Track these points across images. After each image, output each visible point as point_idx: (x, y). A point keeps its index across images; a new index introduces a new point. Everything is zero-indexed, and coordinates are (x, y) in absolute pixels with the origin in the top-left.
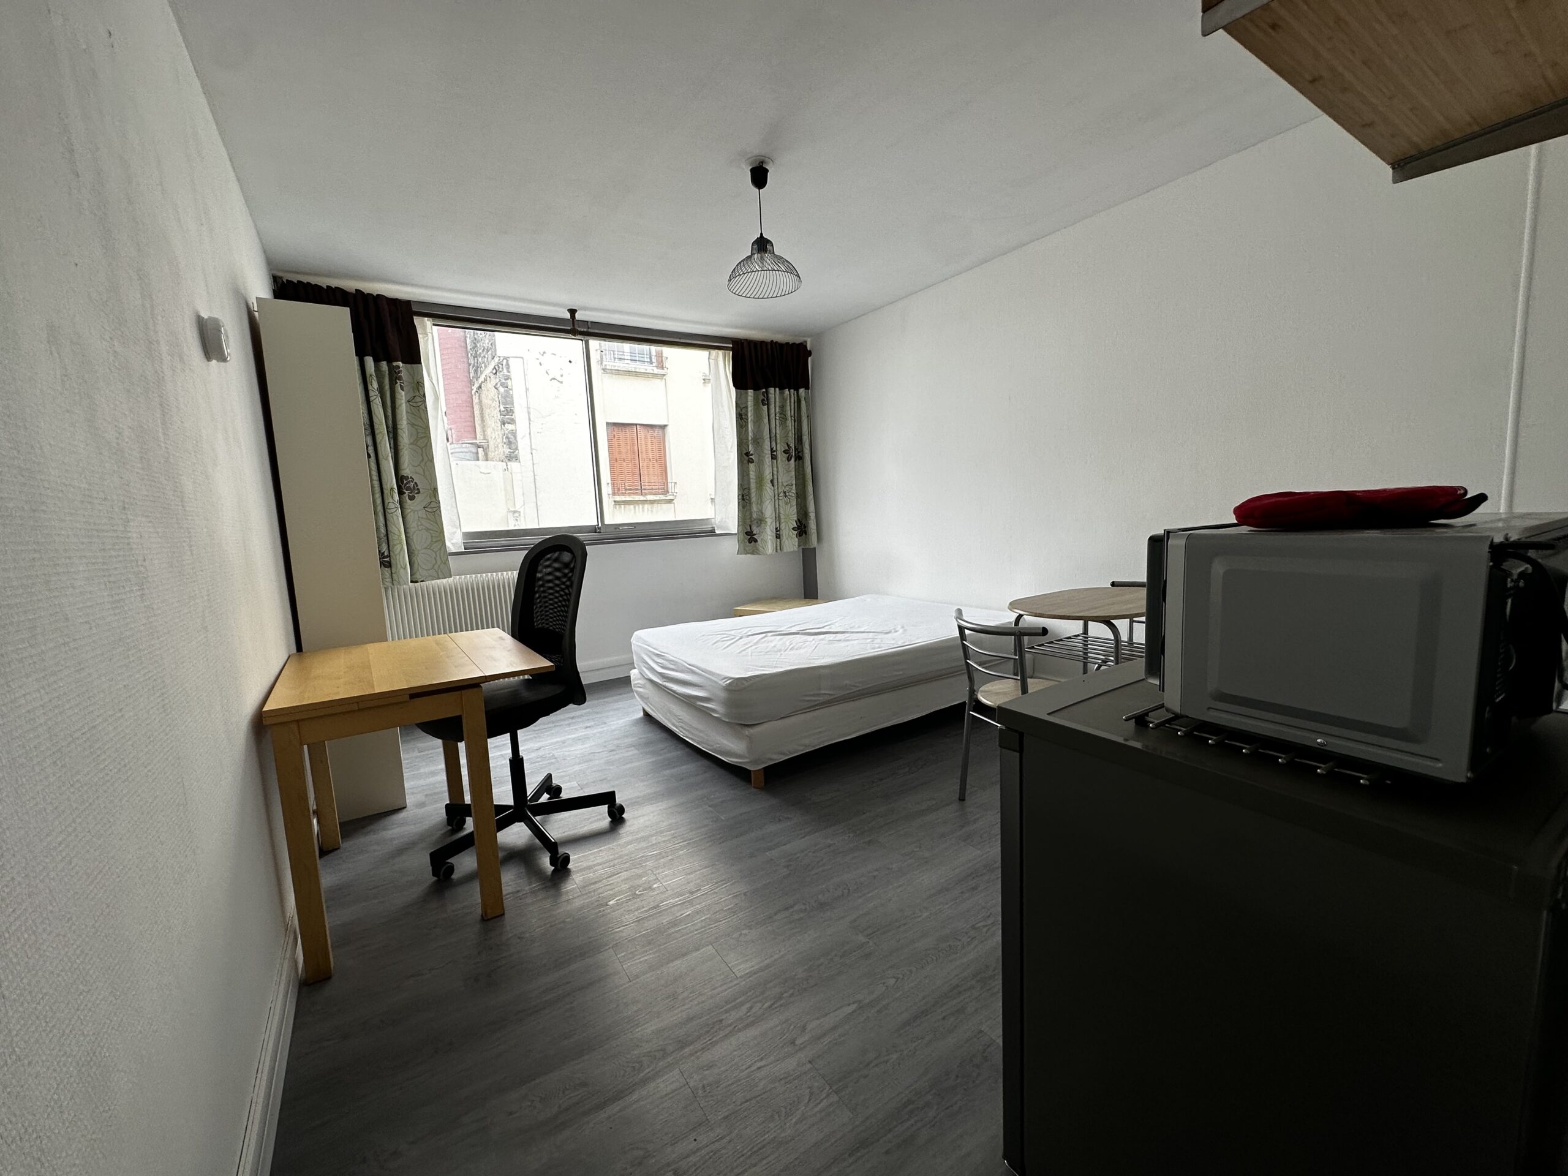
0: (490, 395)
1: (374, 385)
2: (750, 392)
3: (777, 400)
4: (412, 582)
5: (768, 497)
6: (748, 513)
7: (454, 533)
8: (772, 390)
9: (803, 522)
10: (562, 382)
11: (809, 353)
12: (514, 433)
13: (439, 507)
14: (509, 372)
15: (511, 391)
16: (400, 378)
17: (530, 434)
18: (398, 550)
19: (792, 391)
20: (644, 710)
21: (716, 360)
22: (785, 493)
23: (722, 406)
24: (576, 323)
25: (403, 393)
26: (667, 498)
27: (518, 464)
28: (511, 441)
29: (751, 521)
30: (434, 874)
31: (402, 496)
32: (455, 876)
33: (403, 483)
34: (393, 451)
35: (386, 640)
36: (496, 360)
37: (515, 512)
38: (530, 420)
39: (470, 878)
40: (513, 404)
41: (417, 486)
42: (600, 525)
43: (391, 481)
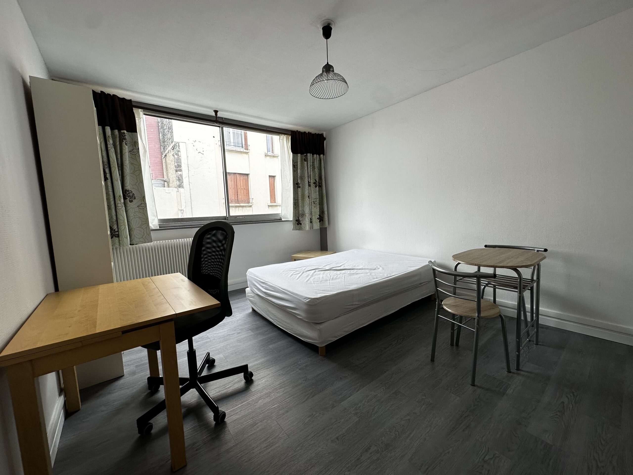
0: (170, 158)
1: (111, 142)
2: (299, 155)
3: (311, 159)
4: (130, 244)
5: (307, 204)
6: (297, 211)
7: (154, 220)
8: (309, 154)
9: (321, 215)
10: (203, 154)
11: (325, 139)
12: (181, 175)
13: (146, 206)
14: (179, 149)
15: (180, 157)
16: (125, 139)
17: (189, 176)
18: (123, 228)
19: (317, 155)
20: (252, 307)
21: (283, 140)
22: (314, 202)
23: (286, 162)
24: (217, 118)
25: (127, 147)
26: (249, 205)
27: (183, 189)
28: (180, 179)
29: (299, 215)
30: (139, 433)
31: (126, 200)
32: (153, 431)
33: (126, 193)
34: (121, 176)
35: (112, 282)
36: (174, 143)
37: (181, 210)
38: (189, 170)
39: (163, 431)
40: (181, 163)
41: (134, 195)
42: (228, 216)
43: (119, 192)
